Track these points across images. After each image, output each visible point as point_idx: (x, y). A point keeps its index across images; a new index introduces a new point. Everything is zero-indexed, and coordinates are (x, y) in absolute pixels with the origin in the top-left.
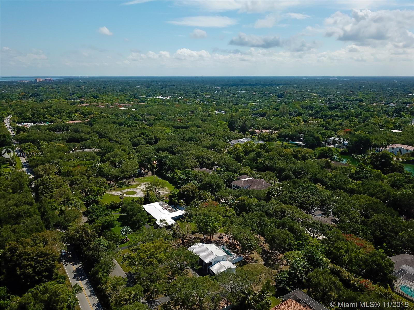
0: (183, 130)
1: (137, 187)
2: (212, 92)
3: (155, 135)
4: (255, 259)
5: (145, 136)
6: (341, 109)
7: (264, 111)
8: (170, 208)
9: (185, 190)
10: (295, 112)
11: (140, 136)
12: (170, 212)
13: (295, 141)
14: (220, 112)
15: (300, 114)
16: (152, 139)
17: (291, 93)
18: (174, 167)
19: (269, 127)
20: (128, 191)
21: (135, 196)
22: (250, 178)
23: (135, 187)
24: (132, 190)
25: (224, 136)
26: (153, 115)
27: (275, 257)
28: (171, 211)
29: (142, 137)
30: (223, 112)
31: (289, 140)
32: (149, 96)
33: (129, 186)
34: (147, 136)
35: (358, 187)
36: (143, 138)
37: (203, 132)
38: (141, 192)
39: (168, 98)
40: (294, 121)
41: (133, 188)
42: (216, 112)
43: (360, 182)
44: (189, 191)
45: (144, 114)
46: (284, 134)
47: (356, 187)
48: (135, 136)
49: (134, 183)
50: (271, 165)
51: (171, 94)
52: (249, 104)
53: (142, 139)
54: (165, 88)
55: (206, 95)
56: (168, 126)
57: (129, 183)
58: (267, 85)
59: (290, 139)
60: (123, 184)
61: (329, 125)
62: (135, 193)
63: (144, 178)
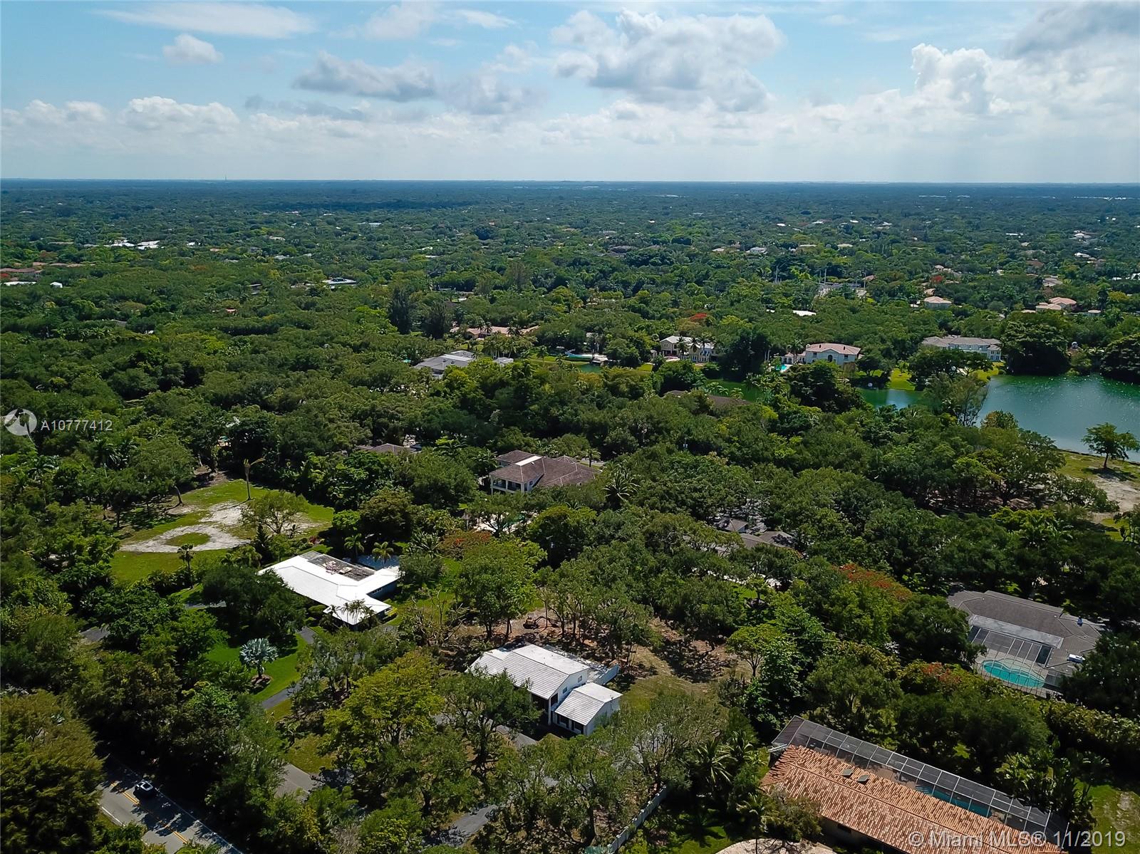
0: (264, 338)
1: (203, 520)
2: (283, 224)
3: (183, 357)
4: (647, 665)
5: (152, 365)
6: (654, 264)
7: (467, 275)
8: (349, 569)
9: (380, 511)
10: (547, 276)
11: (133, 364)
12: (356, 579)
13: (581, 352)
14: (339, 280)
15: (561, 282)
16: (175, 370)
17: (508, 227)
18: (301, 446)
19: (502, 319)
20: (180, 534)
21: (209, 546)
22: (536, 458)
23: (194, 519)
24: (193, 531)
25: (396, 350)
26: (132, 298)
27: (690, 651)
28: (359, 576)
29: (140, 367)
30: (349, 281)
31: (564, 350)
32: (88, 242)
33: (172, 520)
34: (157, 363)
35: (800, 452)
36: (147, 370)
37: (327, 340)
38: (221, 534)
39: (153, 245)
40: (557, 301)
41: (191, 524)
42: (330, 282)
43: (796, 439)
44: (392, 512)
45: (102, 298)
46: (550, 334)
47: (793, 452)
48: (115, 366)
49: (185, 510)
50: (567, 419)
51: (158, 234)
52: (414, 257)
53: (142, 374)
54: (125, 216)
55: (270, 234)
56: (209, 329)
57: (170, 512)
58: (432, 206)
59: (568, 347)
60: (149, 515)
61: (647, 305)
62: (205, 539)
63: (207, 491)
